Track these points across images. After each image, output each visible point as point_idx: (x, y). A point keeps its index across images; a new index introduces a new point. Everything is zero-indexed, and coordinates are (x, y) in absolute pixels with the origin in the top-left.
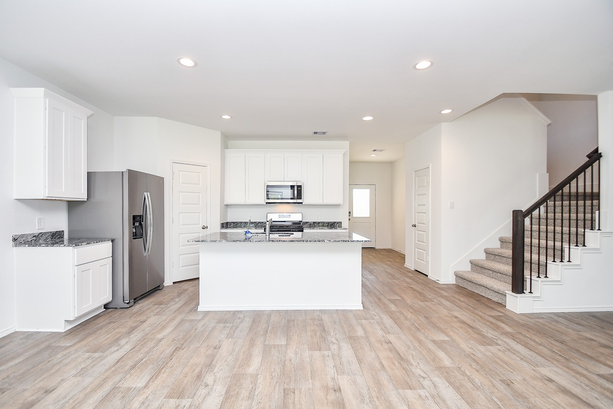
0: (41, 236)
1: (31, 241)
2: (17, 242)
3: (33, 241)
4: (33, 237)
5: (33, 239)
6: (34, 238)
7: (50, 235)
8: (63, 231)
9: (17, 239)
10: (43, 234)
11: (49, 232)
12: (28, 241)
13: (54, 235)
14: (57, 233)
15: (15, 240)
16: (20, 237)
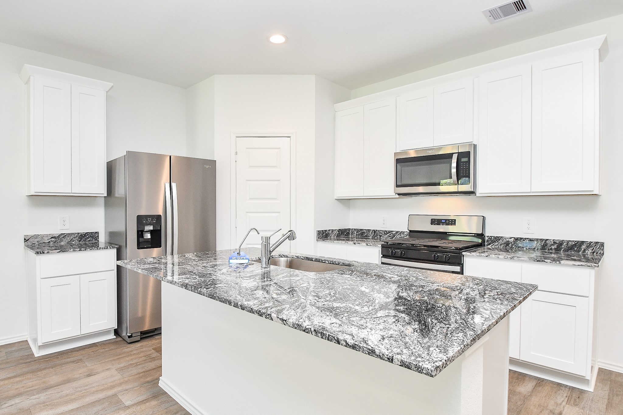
0: (63, 237)
1: (49, 242)
2: (29, 243)
3: (51, 243)
4: (51, 238)
5: (51, 240)
6: (53, 239)
7: (76, 237)
8: (97, 233)
9: (28, 240)
10: (65, 236)
11: (76, 233)
12: (44, 243)
13: (83, 237)
14: (88, 235)
15: (26, 240)
16: (33, 237)
